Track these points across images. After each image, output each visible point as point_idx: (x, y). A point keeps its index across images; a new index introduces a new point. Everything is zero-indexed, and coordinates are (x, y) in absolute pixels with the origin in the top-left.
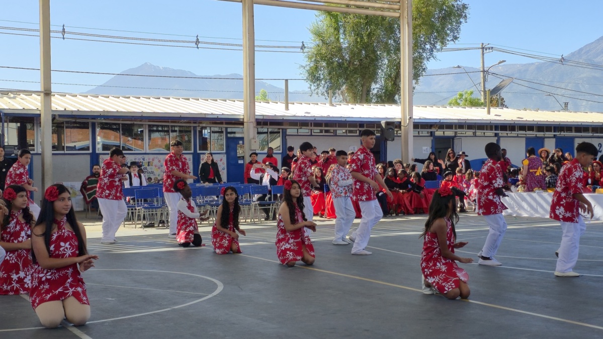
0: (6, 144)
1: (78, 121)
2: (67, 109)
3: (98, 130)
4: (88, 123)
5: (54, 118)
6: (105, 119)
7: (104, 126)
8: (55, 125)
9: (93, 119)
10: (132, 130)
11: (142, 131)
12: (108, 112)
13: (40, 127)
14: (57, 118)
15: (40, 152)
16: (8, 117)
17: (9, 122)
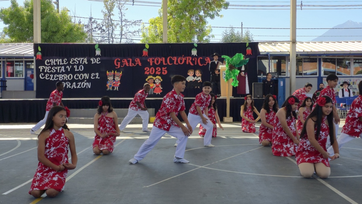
1: (311, 57)
2: (305, 51)
3: (322, 63)
4: (316, 59)
5: (297, 56)
6: (327, 56)
7: (325, 60)
8: (297, 60)
9: (319, 56)
10: (342, 62)
11: (350, 63)
12: (329, 51)
13: (289, 61)
14: (299, 56)
15: (289, 76)
16: (272, 57)
17: (272, 59)
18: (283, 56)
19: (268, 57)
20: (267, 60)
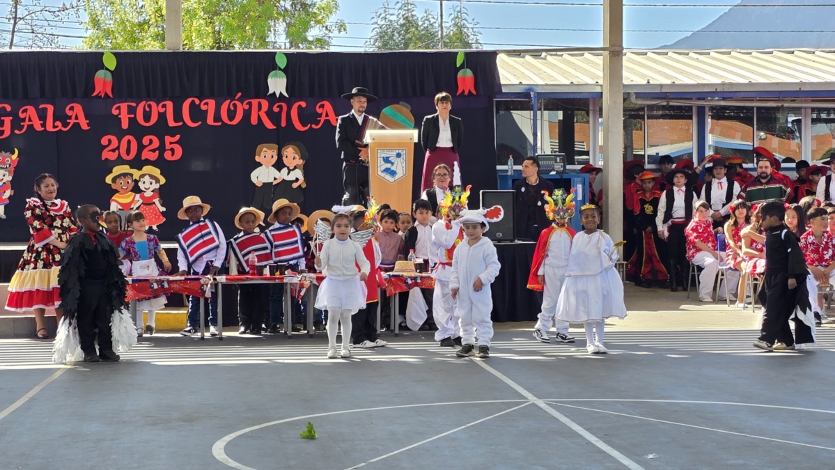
0: (539, 152)
1: (671, 104)
2: (651, 82)
3: (709, 121)
4: (690, 108)
5: (626, 97)
6: (724, 99)
7: (719, 114)
8: (628, 113)
9: (699, 99)
10: (776, 120)
11: (798, 122)
12: (731, 84)
13: (601, 116)
14: (633, 99)
15: (600, 164)
16: (542, 101)
17: (545, 110)
18: (580, 99)
19: (529, 102)
20: (528, 112)
